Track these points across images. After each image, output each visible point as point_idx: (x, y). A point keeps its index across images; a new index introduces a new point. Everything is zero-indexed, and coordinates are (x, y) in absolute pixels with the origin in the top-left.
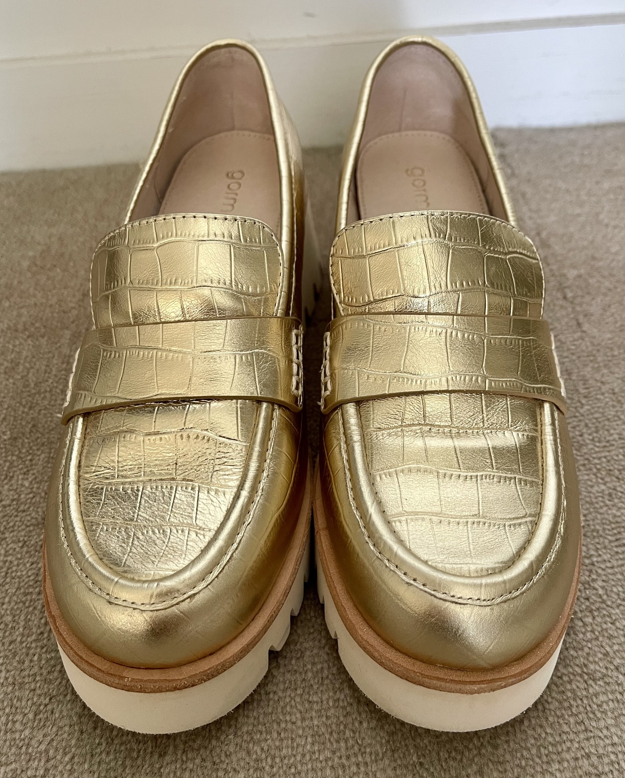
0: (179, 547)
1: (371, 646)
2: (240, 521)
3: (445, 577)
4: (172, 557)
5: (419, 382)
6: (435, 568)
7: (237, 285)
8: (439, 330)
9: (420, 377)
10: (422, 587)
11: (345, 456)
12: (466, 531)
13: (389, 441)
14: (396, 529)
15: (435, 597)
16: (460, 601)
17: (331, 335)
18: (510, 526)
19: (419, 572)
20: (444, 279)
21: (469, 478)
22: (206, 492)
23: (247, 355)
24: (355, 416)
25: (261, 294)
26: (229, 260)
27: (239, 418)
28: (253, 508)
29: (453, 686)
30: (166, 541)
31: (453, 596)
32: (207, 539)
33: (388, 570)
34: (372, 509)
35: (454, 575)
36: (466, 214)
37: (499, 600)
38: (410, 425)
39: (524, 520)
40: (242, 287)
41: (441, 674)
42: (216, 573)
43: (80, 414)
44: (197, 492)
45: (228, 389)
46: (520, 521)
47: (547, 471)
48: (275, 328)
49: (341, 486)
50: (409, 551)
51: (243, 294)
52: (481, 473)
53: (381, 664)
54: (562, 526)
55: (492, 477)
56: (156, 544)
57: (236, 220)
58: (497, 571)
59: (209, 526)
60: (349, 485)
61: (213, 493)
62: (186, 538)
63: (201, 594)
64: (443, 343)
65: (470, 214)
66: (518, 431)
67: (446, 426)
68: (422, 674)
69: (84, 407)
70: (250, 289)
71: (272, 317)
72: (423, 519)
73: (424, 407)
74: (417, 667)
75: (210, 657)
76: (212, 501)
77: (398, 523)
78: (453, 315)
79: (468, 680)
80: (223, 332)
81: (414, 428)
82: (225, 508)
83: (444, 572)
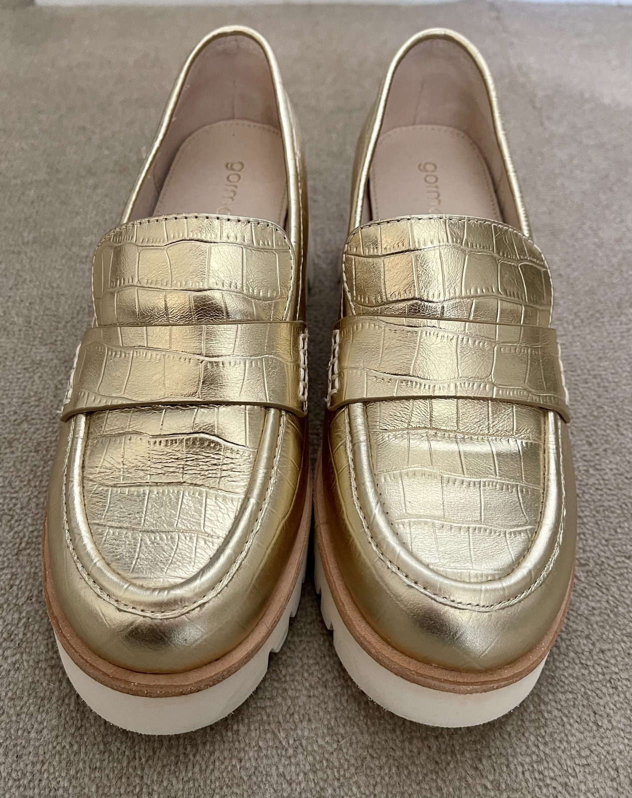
0: (187, 554)
1: (369, 642)
2: (249, 529)
3: (446, 581)
4: (180, 564)
5: (427, 387)
6: (437, 573)
7: (248, 290)
8: (451, 336)
9: (429, 381)
10: (423, 590)
11: (350, 456)
12: (467, 537)
13: (395, 442)
14: (399, 532)
15: (435, 600)
16: (460, 606)
17: (340, 333)
18: (510, 533)
19: (420, 574)
20: (459, 285)
21: (472, 484)
22: (214, 499)
23: (256, 361)
24: (362, 417)
25: (271, 299)
26: (241, 264)
27: (247, 423)
28: (261, 515)
29: (447, 686)
30: (175, 548)
31: (453, 601)
32: (216, 547)
33: (389, 571)
34: (376, 510)
35: (456, 581)
36: (482, 220)
37: (498, 607)
38: (416, 428)
39: (524, 528)
40: (253, 291)
41: (437, 673)
42: (225, 582)
43: (82, 413)
44: (204, 498)
45: (237, 395)
46: (520, 529)
47: (548, 480)
48: (284, 332)
49: (346, 484)
50: (411, 554)
51: (254, 298)
52: (485, 480)
53: (377, 660)
54: (561, 536)
55: (494, 484)
56: (164, 551)
57: (249, 222)
58: (497, 577)
59: (218, 533)
60: (354, 484)
61: (220, 499)
62: (195, 545)
63: (211, 603)
64: (454, 349)
65: (486, 221)
66: (522, 439)
67: (451, 431)
68: (417, 673)
69: (88, 406)
70: (261, 293)
71: (281, 322)
72: (426, 523)
73: (432, 411)
74: (412, 666)
75: (216, 663)
76: (220, 507)
77: (401, 526)
78: (466, 321)
79: (461, 680)
80: (233, 337)
81: (420, 431)
82: (232, 516)
83: (446, 577)
